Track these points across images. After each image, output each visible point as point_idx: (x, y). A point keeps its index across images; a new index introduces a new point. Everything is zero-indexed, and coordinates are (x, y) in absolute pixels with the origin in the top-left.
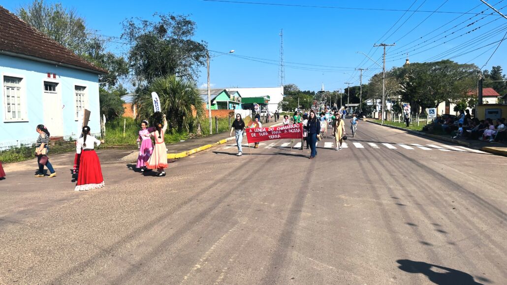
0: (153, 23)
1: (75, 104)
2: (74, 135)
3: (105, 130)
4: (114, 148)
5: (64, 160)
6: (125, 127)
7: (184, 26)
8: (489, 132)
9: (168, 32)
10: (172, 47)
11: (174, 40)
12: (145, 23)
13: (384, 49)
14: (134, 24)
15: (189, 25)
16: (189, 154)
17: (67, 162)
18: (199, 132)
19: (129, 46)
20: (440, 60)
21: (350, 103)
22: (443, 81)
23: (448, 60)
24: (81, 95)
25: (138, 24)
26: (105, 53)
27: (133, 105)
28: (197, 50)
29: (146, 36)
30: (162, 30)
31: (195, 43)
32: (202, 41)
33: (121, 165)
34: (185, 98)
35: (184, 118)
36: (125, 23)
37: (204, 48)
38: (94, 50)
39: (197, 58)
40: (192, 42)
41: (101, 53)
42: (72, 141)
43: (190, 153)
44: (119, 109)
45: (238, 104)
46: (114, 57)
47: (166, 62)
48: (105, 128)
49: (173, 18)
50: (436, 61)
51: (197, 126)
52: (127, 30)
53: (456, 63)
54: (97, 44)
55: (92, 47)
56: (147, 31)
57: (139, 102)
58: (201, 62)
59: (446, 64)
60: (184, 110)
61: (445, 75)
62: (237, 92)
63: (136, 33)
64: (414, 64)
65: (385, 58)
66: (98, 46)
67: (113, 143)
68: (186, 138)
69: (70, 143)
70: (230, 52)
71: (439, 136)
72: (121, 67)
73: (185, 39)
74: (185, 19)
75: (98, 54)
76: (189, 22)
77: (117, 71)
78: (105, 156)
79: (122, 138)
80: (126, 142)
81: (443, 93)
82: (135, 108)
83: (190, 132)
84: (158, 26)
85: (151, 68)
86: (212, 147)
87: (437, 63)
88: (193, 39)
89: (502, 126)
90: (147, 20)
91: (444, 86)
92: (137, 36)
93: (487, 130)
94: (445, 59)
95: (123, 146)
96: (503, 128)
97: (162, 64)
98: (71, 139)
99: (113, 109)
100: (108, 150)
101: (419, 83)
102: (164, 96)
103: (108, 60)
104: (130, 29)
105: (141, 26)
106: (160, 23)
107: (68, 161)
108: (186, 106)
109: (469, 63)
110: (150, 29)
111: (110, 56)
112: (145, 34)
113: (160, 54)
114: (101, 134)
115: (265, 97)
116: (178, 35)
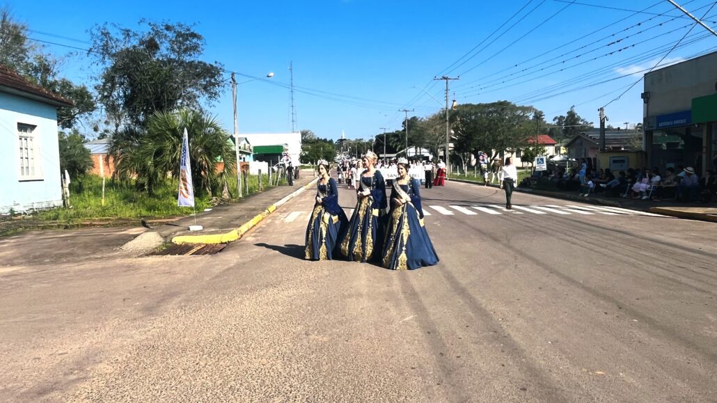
0: (139, 33)
1: (18, 154)
2: (18, 204)
3: (68, 195)
4: (94, 225)
5: (9, 253)
6: (103, 190)
7: (187, 39)
8: (641, 186)
9: (161, 48)
10: (171, 69)
11: (170, 61)
12: (127, 33)
13: (447, 83)
14: (108, 33)
15: (195, 40)
16: (240, 234)
17: (14, 258)
18: (226, 195)
19: (101, 66)
20: (496, 101)
21: (387, 153)
22: (502, 126)
23: (505, 101)
24: (28, 139)
25: (115, 33)
26: (57, 79)
27: (108, 157)
28: (207, 76)
29: (128, 51)
30: (152, 46)
31: (205, 64)
32: (216, 62)
33: (128, 261)
34: (204, 143)
35: (203, 173)
36: (95, 32)
37: (218, 72)
38: (39, 75)
39: (205, 88)
40: (201, 62)
41: (50, 79)
42: (15, 215)
43: (242, 233)
44: (85, 162)
45: (249, 154)
46: (71, 86)
47: (162, 92)
48: (68, 192)
49: (168, 28)
50: (493, 102)
51: (223, 186)
52: (98, 42)
53: (514, 106)
54: (45, 65)
55: (36, 70)
56: (129, 45)
57: (118, 152)
58: (215, 94)
59: (502, 106)
60: (206, 160)
61: (503, 120)
62: (246, 139)
63: (113, 47)
64: (467, 105)
65: (449, 94)
66: (46, 70)
67: (90, 216)
68: (208, 204)
69: (11, 220)
70: (268, 76)
71: (558, 193)
72: (83, 102)
73: (187, 59)
74: (188, 30)
75: (46, 81)
76: (194, 35)
77: (77, 106)
78: (85, 242)
79: (104, 209)
80: (112, 215)
81: (502, 141)
82: (111, 160)
83: (213, 196)
84: (147, 38)
85: (138, 100)
86: (263, 218)
87: (493, 105)
88: (201, 58)
89: (658, 178)
90: (128, 28)
91: (503, 132)
92: (114, 51)
93: (637, 183)
94: (503, 101)
95: (110, 222)
96: (660, 181)
97: (155, 94)
98: (12, 211)
99: (75, 162)
100: (86, 230)
101: (475, 127)
102: (172, 140)
103: (61, 90)
104: (102, 40)
105: (121, 37)
106: (150, 33)
107: (18, 255)
108: (209, 155)
109: (526, 106)
110: (135, 42)
111: (66, 85)
112: (127, 49)
113: (151, 79)
114: (62, 202)
115: (284, 146)
116: (178, 52)
